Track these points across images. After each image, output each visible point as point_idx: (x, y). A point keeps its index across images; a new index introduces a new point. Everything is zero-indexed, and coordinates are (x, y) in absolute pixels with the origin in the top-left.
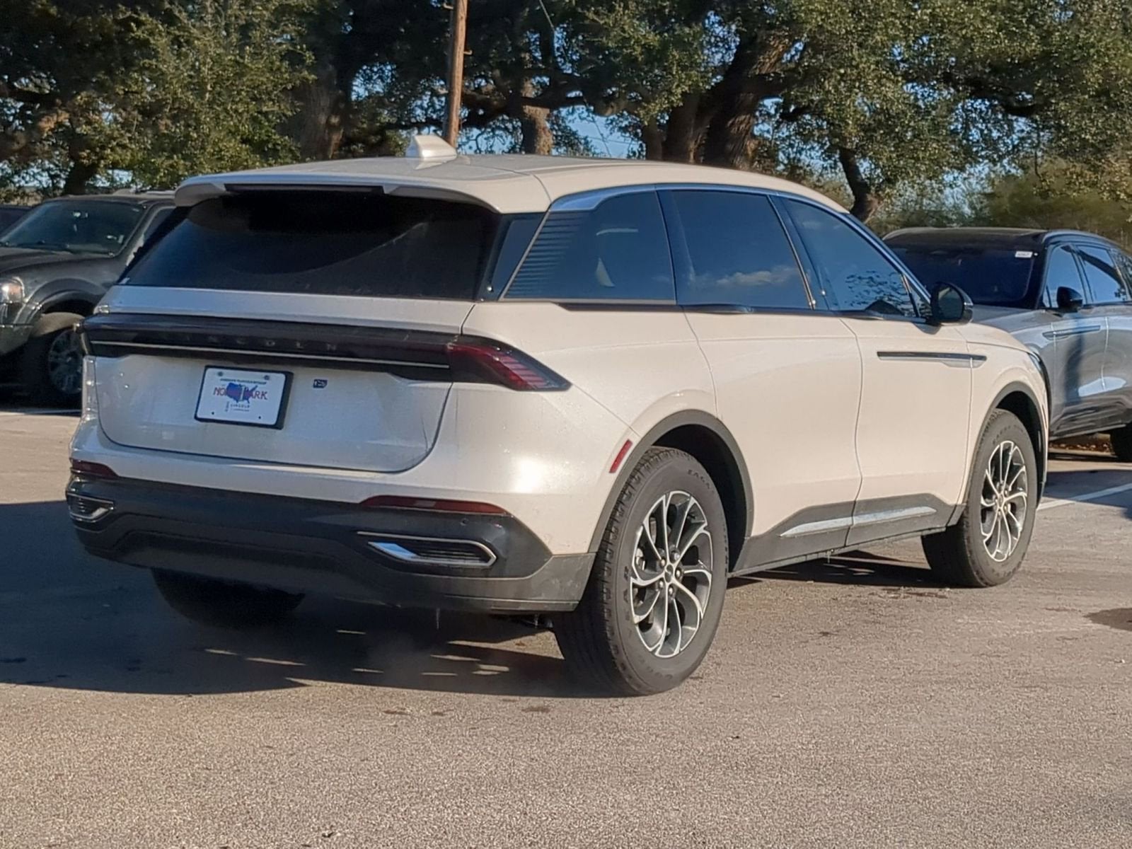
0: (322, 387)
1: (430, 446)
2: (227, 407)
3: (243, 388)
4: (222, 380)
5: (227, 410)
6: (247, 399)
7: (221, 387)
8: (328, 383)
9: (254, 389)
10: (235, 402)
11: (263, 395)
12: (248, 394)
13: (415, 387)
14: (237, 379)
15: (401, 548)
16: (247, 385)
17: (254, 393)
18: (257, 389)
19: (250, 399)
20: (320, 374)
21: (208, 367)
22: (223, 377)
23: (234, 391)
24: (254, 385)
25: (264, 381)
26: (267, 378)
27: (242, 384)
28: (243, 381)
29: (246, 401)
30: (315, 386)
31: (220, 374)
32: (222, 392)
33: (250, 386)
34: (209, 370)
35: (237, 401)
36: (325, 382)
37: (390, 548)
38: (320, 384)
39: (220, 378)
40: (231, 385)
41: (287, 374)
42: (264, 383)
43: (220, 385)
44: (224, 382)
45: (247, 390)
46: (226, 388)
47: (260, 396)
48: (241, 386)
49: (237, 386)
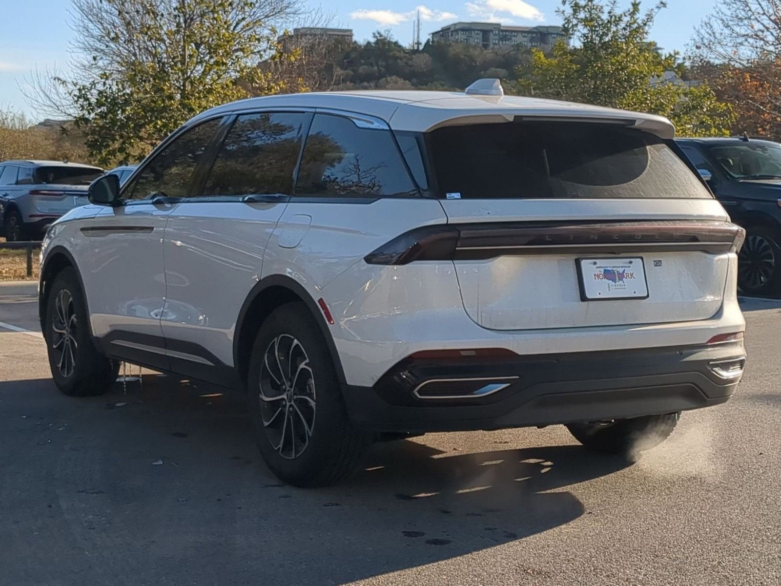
0: (660, 265)
1: (722, 298)
2: (609, 287)
3: (616, 272)
4: (597, 268)
5: (610, 290)
6: (622, 280)
7: (599, 273)
8: (663, 262)
9: (624, 272)
10: (613, 283)
11: (631, 275)
12: (621, 276)
14: (608, 266)
16: (618, 269)
17: (625, 275)
18: (626, 272)
19: (624, 279)
20: (657, 256)
21: (580, 260)
22: (598, 265)
23: (609, 275)
24: (623, 269)
25: (629, 265)
26: (631, 262)
27: (614, 269)
28: (614, 267)
29: (621, 282)
30: (655, 266)
31: (595, 263)
32: (601, 276)
33: (621, 270)
34: (583, 261)
35: (615, 283)
36: (660, 261)
38: (658, 263)
39: (595, 266)
40: (605, 271)
41: (642, 258)
42: (630, 267)
43: (597, 272)
44: (600, 269)
45: (619, 274)
46: (602, 273)
47: (630, 276)
48: (613, 271)
49: (610, 271)
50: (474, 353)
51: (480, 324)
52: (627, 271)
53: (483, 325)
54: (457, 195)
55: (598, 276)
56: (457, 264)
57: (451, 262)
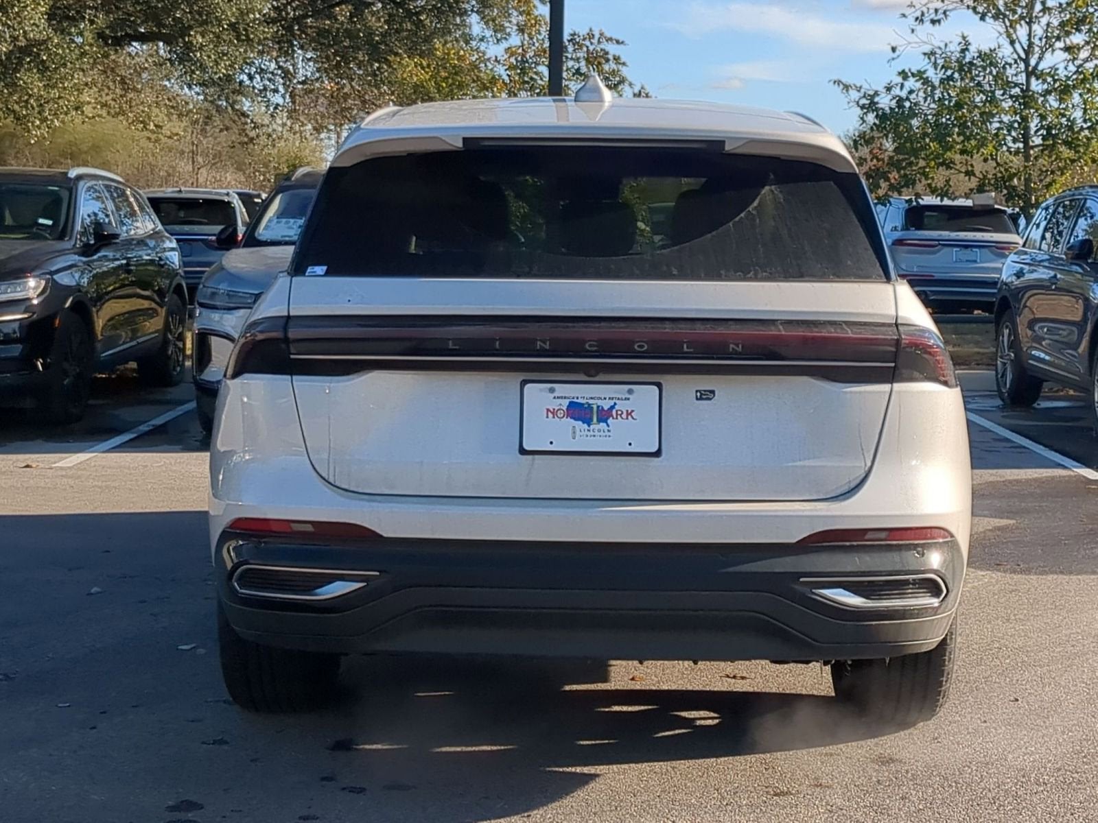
0: (710, 399)
1: (869, 464)
2: (574, 432)
3: (595, 407)
4: (555, 398)
5: (574, 438)
6: (606, 421)
7: (557, 407)
8: (716, 393)
9: (612, 407)
10: (585, 426)
11: (629, 414)
12: (605, 415)
13: (851, 392)
14: (580, 395)
15: (847, 593)
16: (600, 403)
17: (614, 412)
18: (618, 407)
19: (610, 421)
20: (705, 382)
21: (524, 383)
22: (556, 394)
23: (578, 411)
24: (611, 403)
25: (628, 396)
26: (630, 392)
27: (591, 402)
28: (592, 398)
29: (603, 425)
30: (698, 399)
31: (552, 390)
32: (560, 414)
33: (606, 405)
34: (528, 387)
35: (589, 426)
36: (713, 392)
37: (835, 594)
38: (707, 395)
39: (553, 395)
40: (572, 405)
41: (659, 385)
42: (628, 399)
43: (554, 405)
44: (560, 401)
45: (600, 410)
46: (565, 408)
47: (624, 416)
48: (589, 405)
49: (583, 404)
50: (310, 528)
51: (331, 480)
52: (622, 406)
53: (337, 484)
54: (320, 270)
55: (554, 413)
56: (296, 381)
57: (289, 377)
